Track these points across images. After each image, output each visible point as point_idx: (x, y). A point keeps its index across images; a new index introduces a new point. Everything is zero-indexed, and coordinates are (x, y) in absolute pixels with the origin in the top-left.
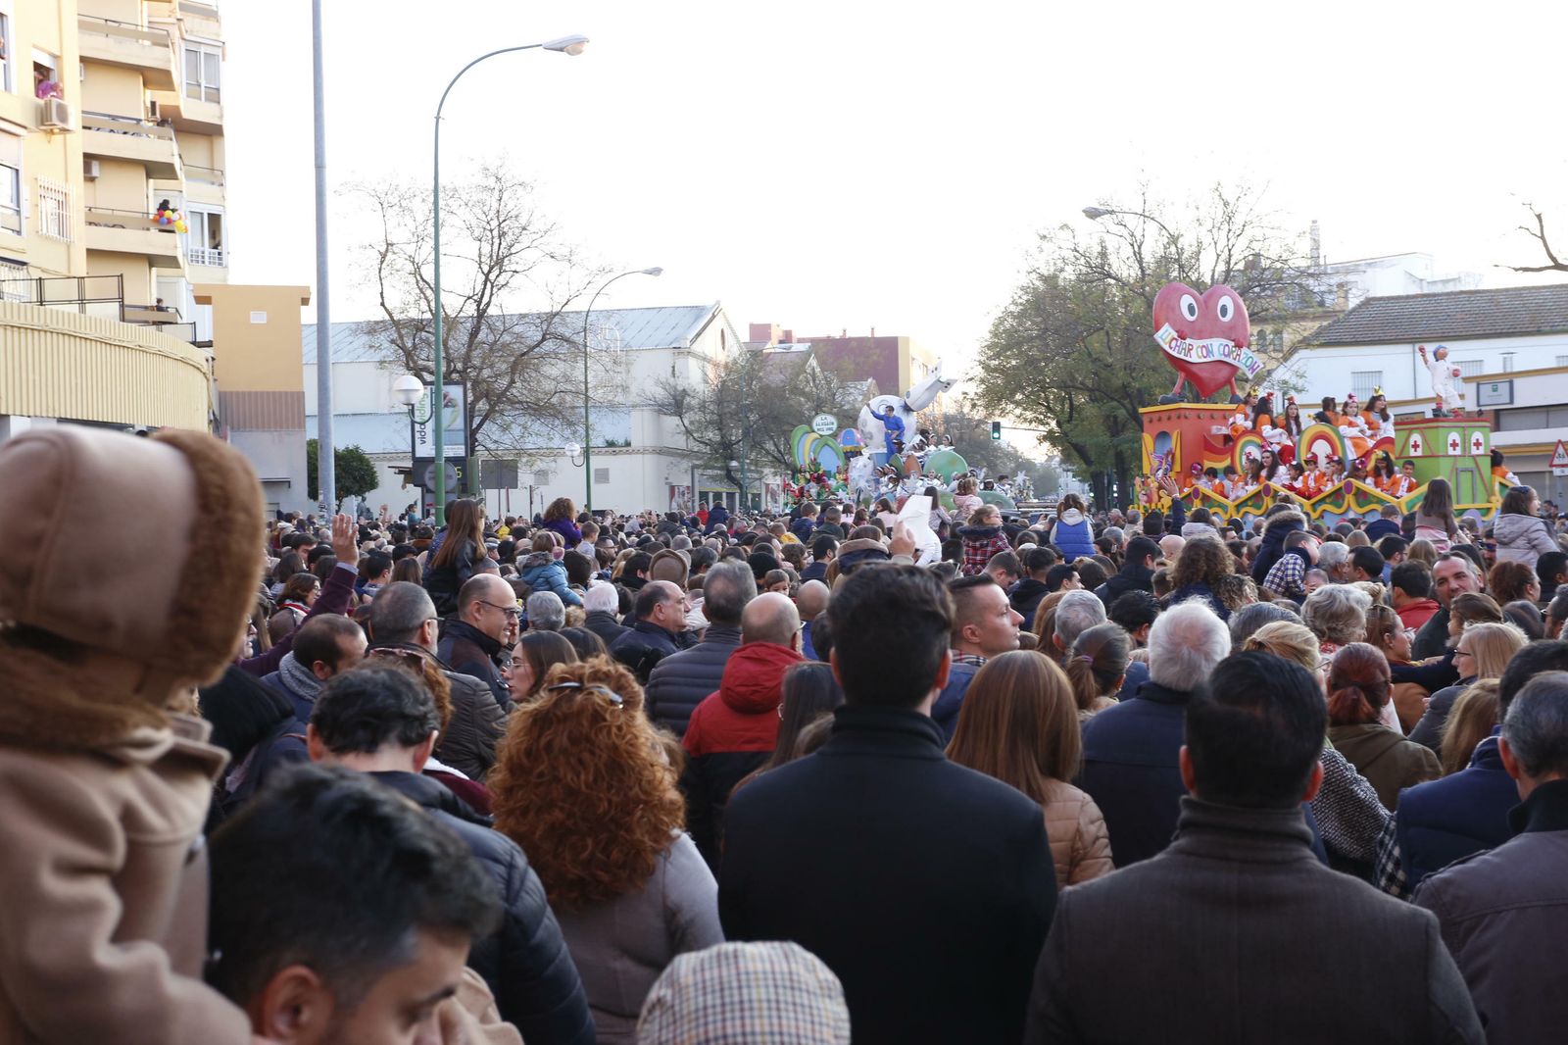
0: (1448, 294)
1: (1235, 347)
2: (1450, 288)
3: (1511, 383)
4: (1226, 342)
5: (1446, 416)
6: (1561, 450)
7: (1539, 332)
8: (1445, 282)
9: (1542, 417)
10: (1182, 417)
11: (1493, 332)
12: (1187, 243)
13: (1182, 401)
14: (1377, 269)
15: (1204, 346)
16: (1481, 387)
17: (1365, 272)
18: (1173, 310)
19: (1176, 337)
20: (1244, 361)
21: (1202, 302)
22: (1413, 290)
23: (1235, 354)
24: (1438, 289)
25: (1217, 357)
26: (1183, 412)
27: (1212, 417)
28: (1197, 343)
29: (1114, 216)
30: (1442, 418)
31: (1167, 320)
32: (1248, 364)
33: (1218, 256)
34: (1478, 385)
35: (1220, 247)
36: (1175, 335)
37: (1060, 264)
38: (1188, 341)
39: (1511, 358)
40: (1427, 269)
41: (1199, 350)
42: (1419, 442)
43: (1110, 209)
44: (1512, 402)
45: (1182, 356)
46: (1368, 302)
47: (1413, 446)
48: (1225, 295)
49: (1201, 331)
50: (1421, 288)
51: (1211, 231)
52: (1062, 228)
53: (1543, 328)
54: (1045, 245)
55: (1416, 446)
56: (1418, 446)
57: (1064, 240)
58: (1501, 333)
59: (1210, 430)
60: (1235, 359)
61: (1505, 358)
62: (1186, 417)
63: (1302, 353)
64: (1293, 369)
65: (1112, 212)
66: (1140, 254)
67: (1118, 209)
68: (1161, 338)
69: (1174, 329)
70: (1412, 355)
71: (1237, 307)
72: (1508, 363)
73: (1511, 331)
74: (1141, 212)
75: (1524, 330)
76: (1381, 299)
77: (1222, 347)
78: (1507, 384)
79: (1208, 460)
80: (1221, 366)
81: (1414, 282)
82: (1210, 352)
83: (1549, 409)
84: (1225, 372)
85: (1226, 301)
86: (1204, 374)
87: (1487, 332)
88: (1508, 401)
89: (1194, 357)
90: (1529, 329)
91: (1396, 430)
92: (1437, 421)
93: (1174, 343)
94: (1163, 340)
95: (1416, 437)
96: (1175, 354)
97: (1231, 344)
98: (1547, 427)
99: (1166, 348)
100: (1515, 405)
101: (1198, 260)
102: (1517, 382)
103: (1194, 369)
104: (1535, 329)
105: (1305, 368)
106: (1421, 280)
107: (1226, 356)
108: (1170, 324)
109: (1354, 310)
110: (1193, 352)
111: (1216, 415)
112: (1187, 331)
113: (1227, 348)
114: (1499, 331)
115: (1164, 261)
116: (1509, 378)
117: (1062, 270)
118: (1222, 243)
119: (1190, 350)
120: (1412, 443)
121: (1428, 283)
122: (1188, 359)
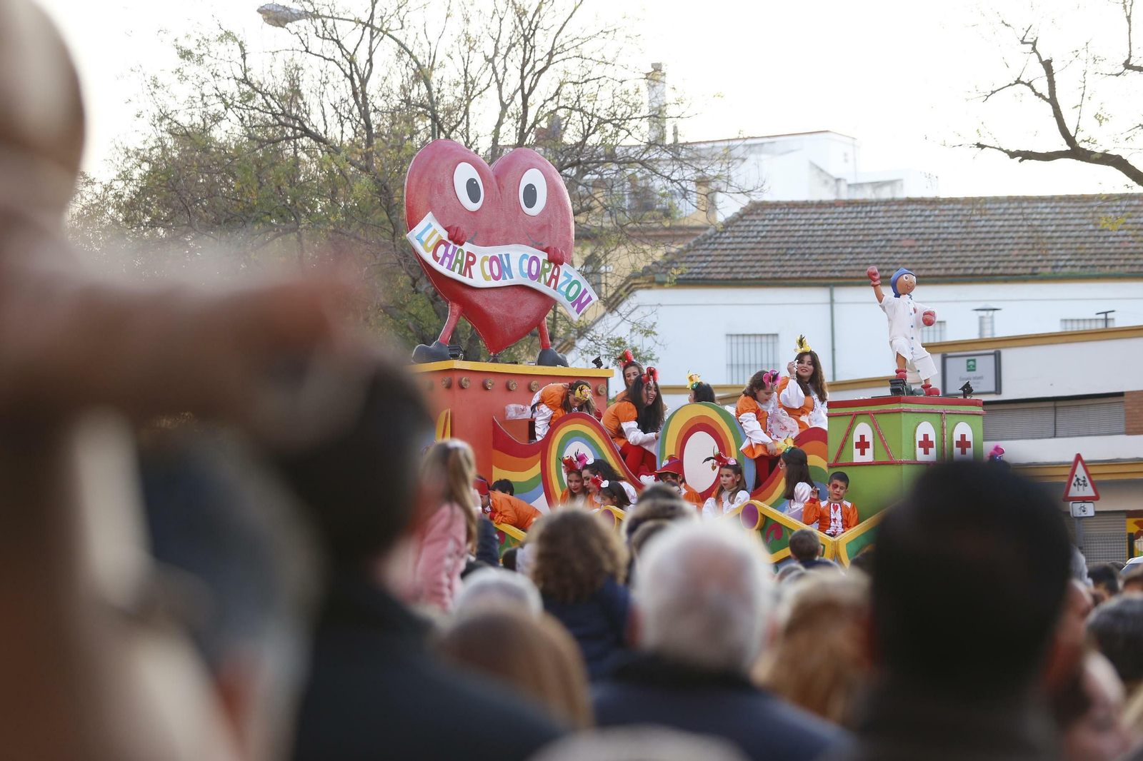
0: (887, 203)
1: (550, 261)
2: (886, 194)
3: (997, 357)
4: (532, 252)
5: (912, 393)
6: (1080, 472)
7: (1033, 277)
8: (878, 185)
9: (1046, 417)
10: (455, 385)
11: (961, 272)
12: (447, 79)
13: (455, 357)
14: (763, 157)
15: (494, 258)
16: (949, 361)
17: (744, 160)
18: (441, 188)
19: (445, 237)
20: (564, 289)
21: (492, 175)
22: (827, 195)
23: (548, 275)
24: (868, 194)
25: (517, 279)
26: (456, 377)
27: (508, 389)
28: (482, 252)
29: (319, 22)
30: (905, 397)
31: (430, 207)
32: (571, 294)
33: (504, 107)
34: (944, 359)
35: (508, 90)
36: (444, 235)
37: (216, 106)
38: (467, 247)
39: (992, 317)
40: (846, 161)
41: (487, 264)
42: (869, 438)
43: (310, 10)
44: (998, 390)
45: (455, 275)
46: (756, 209)
47: (858, 445)
48: (532, 166)
49: (489, 231)
50: (837, 192)
51: (491, 61)
52: (221, 39)
53: (1039, 270)
54: (191, 69)
55: (863, 445)
56: (867, 445)
57: (225, 60)
58: (972, 275)
59: (504, 412)
60: (549, 284)
61: (981, 318)
62: (462, 387)
63: (643, 296)
64: (633, 318)
65: (315, 15)
66: (364, 92)
67: (326, 12)
68: (418, 238)
69: (441, 224)
70: (828, 307)
71: (553, 189)
72: (987, 326)
73: (990, 271)
74: (365, 18)
75: (1009, 271)
76: (776, 205)
77: (526, 263)
78: (991, 359)
79: (499, 467)
80: (524, 296)
81: (826, 182)
82: (504, 270)
83: (1059, 404)
84: (529, 308)
85: (533, 177)
86: (494, 310)
87: (952, 272)
88: (992, 389)
89: (478, 278)
90: (1019, 271)
91: (829, 416)
92: (899, 401)
93: (442, 249)
94: (422, 243)
95: (863, 429)
96: (443, 269)
97: (543, 256)
98: (1055, 436)
99: (428, 257)
100: (1006, 395)
101: (466, 113)
102: (1008, 355)
103: (477, 299)
104: (1029, 271)
105: (652, 318)
106: (838, 180)
107: (533, 277)
108: (435, 216)
109: (729, 224)
110: (475, 269)
111: (514, 384)
112: (464, 228)
113: (534, 264)
114: (970, 271)
115: (406, 112)
116: (995, 347)
117: (217, 119)
118: (512, 81)
119: (469, 264)
120: (857, 439)
121: (849, 186)
122: (466, 280)
